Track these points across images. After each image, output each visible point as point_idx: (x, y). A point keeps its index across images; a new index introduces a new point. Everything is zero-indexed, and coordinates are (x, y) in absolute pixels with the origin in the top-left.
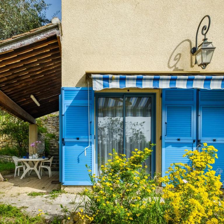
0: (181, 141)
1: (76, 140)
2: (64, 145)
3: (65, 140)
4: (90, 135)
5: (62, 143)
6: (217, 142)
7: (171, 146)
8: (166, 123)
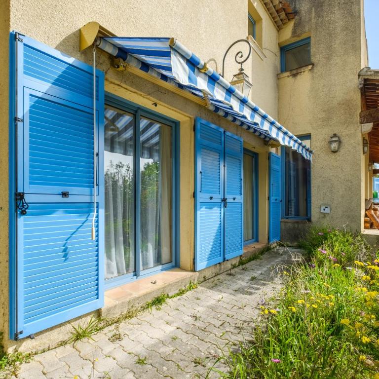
0: (213, 201)
1: (60, 199)
2: (23, 213)
3: (28, 199)
4: (97, 185)
5: (17, 207)
6: (236, 201)
7: (204, 207)
8: (201, 172)
